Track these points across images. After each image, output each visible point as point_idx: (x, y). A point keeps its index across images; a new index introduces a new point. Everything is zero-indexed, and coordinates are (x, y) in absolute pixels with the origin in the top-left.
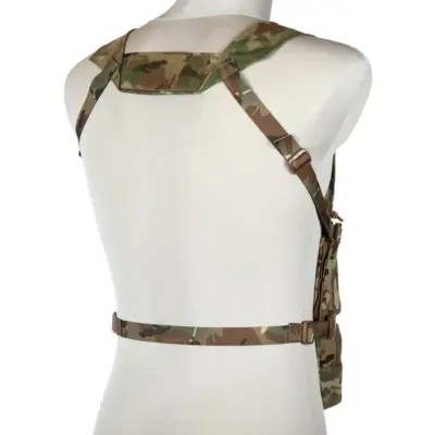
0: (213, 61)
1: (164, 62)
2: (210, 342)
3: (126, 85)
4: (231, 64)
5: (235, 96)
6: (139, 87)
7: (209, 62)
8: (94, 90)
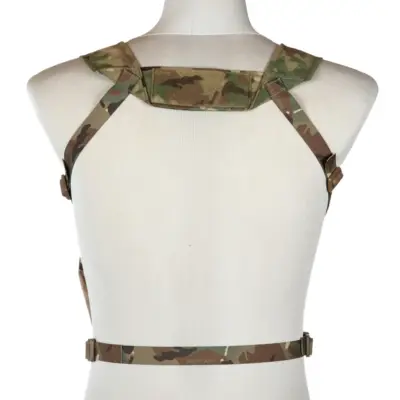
0: (257, 79)
1: (198, 78)
2: (242, 360)
3: (156, 99)
4: (278, 83)
5: (286, 115)
6: (174, 103)
7: (253, 81)
8: (107, 104)
